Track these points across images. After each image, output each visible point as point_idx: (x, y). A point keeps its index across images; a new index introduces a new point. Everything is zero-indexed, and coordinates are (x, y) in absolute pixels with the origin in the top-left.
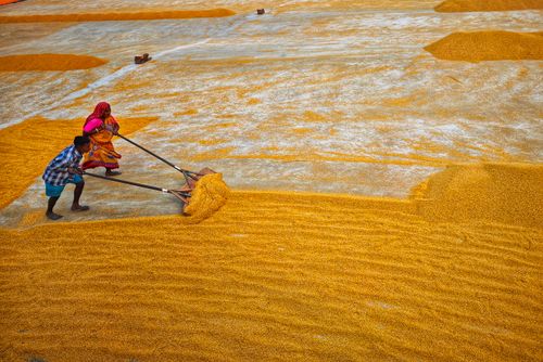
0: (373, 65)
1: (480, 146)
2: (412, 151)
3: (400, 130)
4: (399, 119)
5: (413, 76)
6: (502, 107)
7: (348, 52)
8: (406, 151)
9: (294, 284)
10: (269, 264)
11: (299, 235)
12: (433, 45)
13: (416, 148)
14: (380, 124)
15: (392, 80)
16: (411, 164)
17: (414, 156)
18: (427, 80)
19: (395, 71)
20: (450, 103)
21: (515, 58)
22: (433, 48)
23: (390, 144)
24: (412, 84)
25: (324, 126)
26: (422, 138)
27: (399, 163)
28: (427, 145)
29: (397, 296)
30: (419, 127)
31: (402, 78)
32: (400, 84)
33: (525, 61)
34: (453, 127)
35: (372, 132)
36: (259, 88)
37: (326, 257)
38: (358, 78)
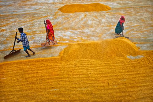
9: (26, 90)
10: (16, 86)
11: (26, 74)
12: (60, 8)
21: (83, 11)
22: (60, 9)
29: (59, 86)
33: (85, 12)
37: (36, 79)
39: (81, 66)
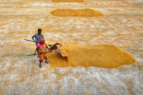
0: (37, 17)
1: (65, 40)
5: (47, 21)
6: (70, 30)
7: (29, 13)
12: (52, 12)
15: (42, 22)
18: (51, 22)
19: (42, 19)
20: (57, 29)
21: (73, 16)
22: (52, 13)
25: (24, 35)
31: (44, 21)
32: (44, 23)
33: (75, 17)
36: (5, 24)
38: (33, 21)
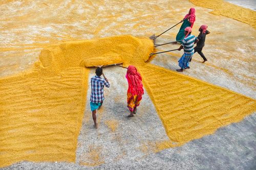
2: (34, 41)
3: (26, 32)
4: (25, 27)
8: (31, 42)
13: (35, 40)
14: (16, 30)
16: (34, 48)
17: (35, 44)
23: (23, 40)
24: (27, 8)
26: (37, 35)
27: (29, 48)
28: (40, 38)
30: (35, 30)
34: (49, 28)
35: (13, 35)
39: (70, 78)
